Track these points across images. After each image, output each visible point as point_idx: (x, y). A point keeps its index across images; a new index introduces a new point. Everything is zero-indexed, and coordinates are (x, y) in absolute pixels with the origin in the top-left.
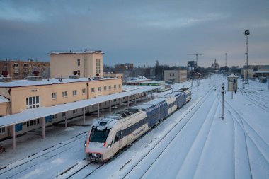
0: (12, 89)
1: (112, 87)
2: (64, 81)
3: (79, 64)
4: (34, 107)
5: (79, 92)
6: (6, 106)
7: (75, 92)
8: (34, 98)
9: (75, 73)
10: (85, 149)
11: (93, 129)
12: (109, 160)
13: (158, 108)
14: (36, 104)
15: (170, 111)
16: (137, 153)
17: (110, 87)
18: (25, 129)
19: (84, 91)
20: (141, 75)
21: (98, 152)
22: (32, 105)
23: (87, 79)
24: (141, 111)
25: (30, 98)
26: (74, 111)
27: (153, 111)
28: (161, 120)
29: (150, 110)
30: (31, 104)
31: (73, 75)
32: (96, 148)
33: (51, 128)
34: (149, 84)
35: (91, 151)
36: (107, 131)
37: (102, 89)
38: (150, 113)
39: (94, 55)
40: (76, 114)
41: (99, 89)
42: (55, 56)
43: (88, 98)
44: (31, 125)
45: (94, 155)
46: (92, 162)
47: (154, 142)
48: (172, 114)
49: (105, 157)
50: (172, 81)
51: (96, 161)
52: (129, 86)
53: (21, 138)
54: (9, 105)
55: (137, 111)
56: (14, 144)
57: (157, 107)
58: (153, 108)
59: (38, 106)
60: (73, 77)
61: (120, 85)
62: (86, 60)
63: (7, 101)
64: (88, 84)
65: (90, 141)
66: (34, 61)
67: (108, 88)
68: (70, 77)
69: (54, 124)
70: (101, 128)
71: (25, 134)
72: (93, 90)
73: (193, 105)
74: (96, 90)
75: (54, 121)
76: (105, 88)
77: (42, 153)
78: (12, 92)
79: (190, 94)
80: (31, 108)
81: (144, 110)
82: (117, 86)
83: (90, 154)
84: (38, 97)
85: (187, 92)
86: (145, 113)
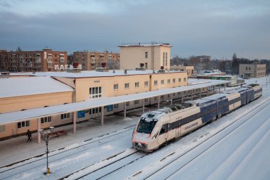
0: (77, 80)
1: (177, 80)
2: (128, 72)
3: (146, 57)
4: (97, 96)
5: (142, 84)
6: (71, 94)
7: (137, 84)
8: (97, 88)
9: (142, 65)
10: (132, 138)
11: (141, 120)
12: (154, 151)
13: (215, 104)
14: (98, 94)
15: (231, 107)
16: (184, 146)
17: (174, 80)
18: (87, 116)
19: (146, 83)
20: (216, 69)
21: (143, 142)
22: (95, 95)
23: (151, 72)
24: (195, 106)
25: (93, 88)
26: (136, 102)
27: (210, 106)
28: (220, 115)
29: (206, 105)
30: (93, 93)
31: (139, 67)
32: (142, 138)
33: (111, 117)
34: (219, 78)
35: (137, 141)
36: (153, 123)
37: (166, 82)
38: (205, 108)
39: (161, 47)
40: (137, 105)
41: (162, 82)
42: (124, 48)
43: (150, 90)
44: (94, 113)
45: (140, 144)
46: (138, 151)
47: (205, 138)
48: (234, 110)
49: (150, 148)
50: (248, 76)
51: (141, 150)
52: (197, 80)
53: (82, 124)
54: (74, 93)
55: (190, 105)
56: (75, 129)
57: (213, 103)
58: (210, 104)
59: (100, 96)
60: (139, 69)
61: (185, 79)
62: (153, 53)
63: (72, 90)
64: (151, 77)
65: (138, 131)
66: (109, 52)
67: (171, 81)
68: (137, 69)
69: (115, 114)
70: (148, 120)
71: (87, 121)
72: (156, 82)
73: (261, 103)
74: (159, 82)
75: (115, 110)
76: (169, 81)
77: (97, 139)
78: (76, 82)
79: (261, 90)
80: (94, 97)
81: (198, 105)
82: (182, 80)
83: (137, 144)
84: (100, 88)
85: (255, 89)
86: (199, 108)
